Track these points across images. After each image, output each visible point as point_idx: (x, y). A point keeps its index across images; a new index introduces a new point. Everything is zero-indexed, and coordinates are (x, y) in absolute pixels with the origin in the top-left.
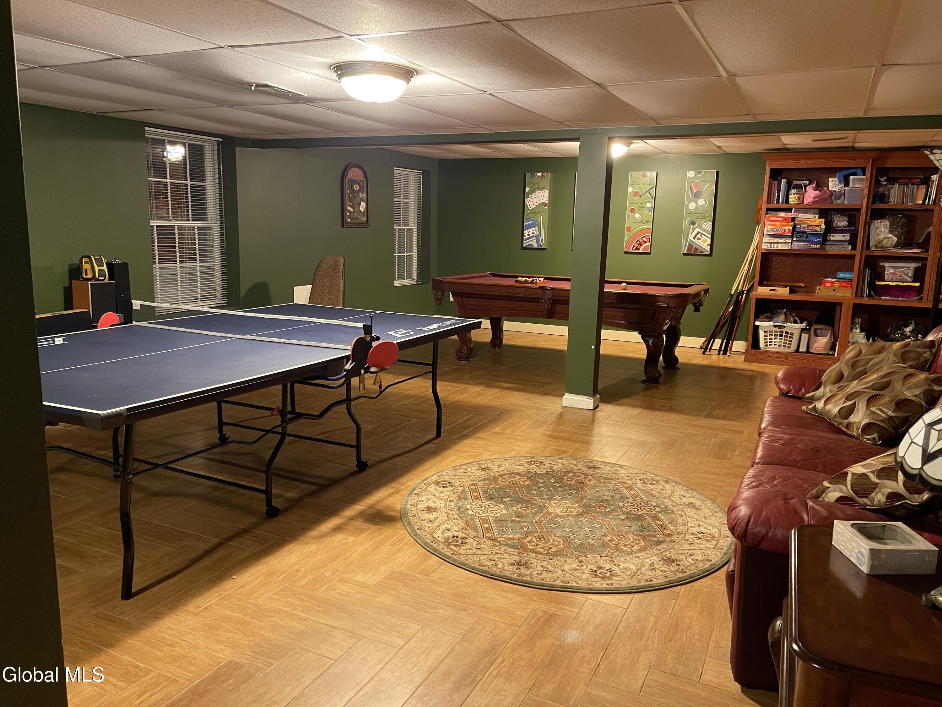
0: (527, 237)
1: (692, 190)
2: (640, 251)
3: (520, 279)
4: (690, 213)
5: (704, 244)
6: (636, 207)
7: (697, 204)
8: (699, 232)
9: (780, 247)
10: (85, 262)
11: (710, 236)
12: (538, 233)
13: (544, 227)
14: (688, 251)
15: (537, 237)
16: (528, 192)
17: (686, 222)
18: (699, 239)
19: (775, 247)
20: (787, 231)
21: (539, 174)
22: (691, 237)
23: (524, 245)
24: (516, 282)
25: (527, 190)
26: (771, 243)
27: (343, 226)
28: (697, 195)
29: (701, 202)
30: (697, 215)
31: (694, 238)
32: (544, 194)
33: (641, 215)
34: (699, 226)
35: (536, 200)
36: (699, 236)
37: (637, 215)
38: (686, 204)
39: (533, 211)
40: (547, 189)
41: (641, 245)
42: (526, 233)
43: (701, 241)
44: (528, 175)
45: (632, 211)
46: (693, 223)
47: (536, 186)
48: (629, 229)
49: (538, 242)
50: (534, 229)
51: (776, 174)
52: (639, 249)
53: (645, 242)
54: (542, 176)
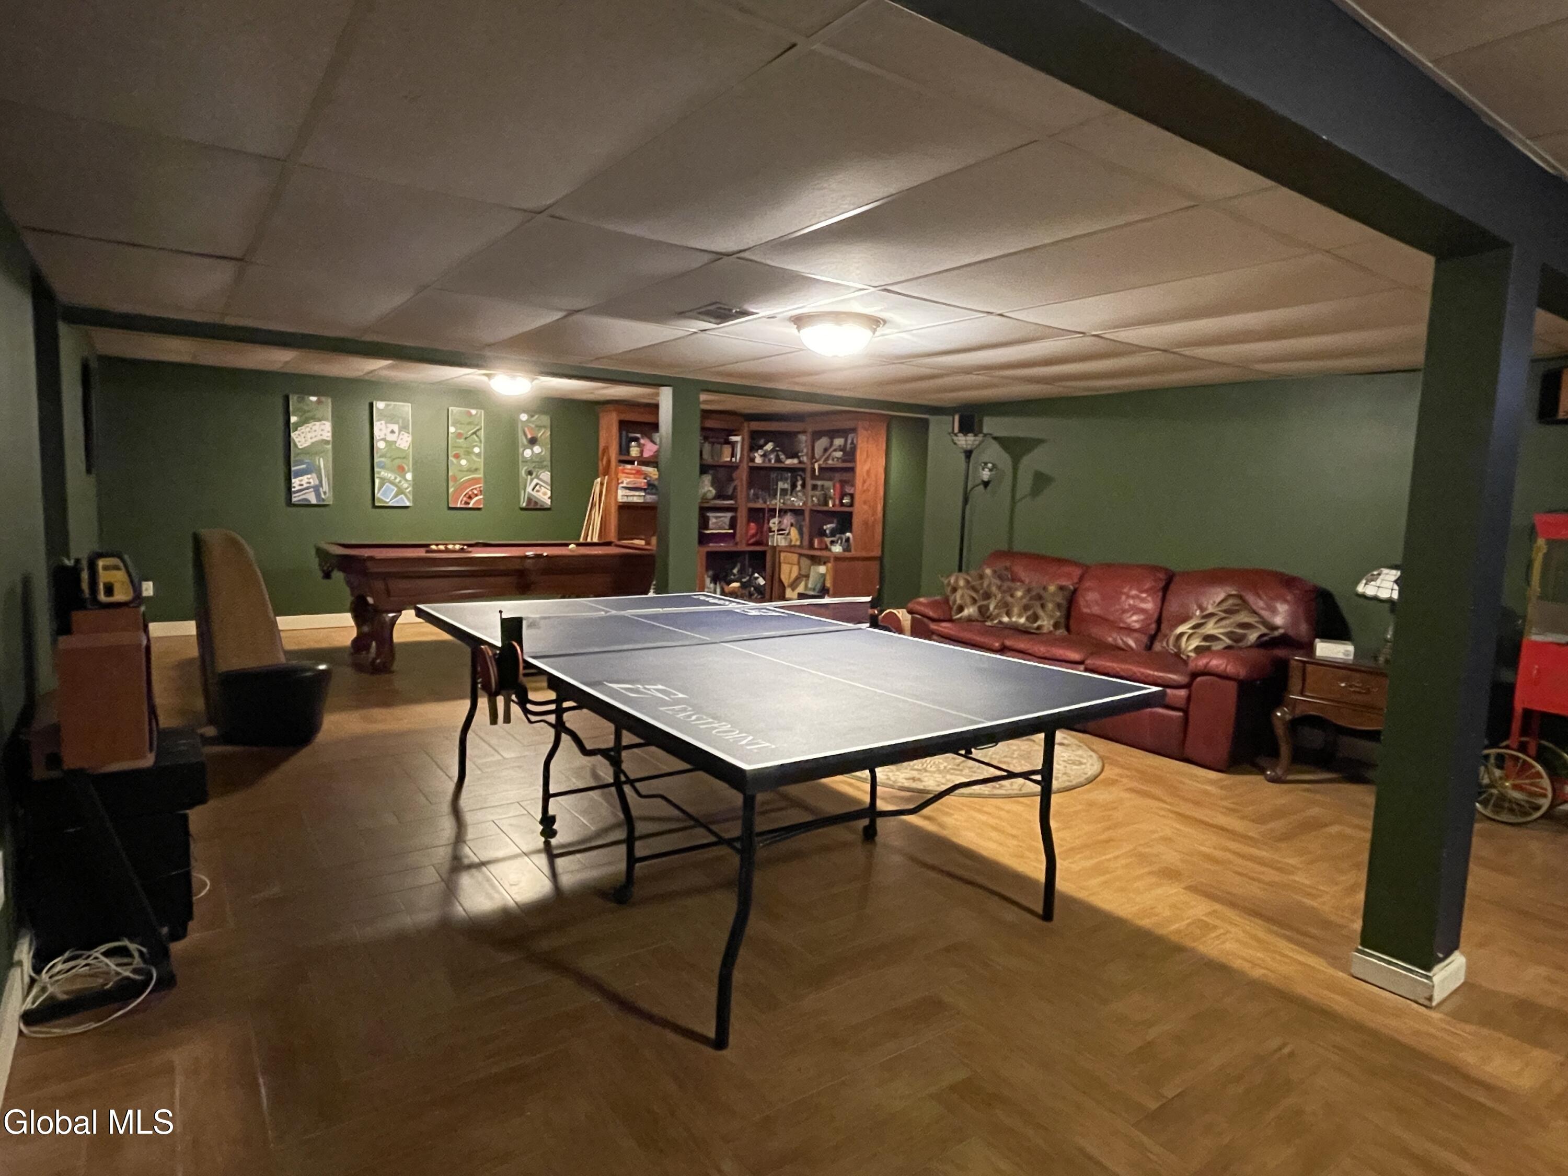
0: (298, 488)
1: (525, 435)
2: (471, 506)
4: (525, 461)
5: (544, 496)
6: (461, 452)
7: (533, 452)
8: (537, 484)
9: (635, 500)
11: (549, 488)
12: (317, 482)
13: (327, 476)
14: (527, 504)
15: (316, 489)
16: (295, 423)
17: (523, 472)
18: (538, 491)
19: (630, 500)
20: (643, 484)
21: (314, 399)
22: (529, 489)
23: (294, 500)
25: (293, 419)
26: (627, 496)
28: (533, 441)
29: (537, 449)
30: (534, 465)
31: (533, 489)
32: (323, 427)
33: (468, 461)
34: (537, 477)
35: (309, 435)
36: (537, 487)
37: (463, 462)
38: (521, 450)
39: (306, 451)
40: (326, 420)
41: (470, 498)
42: (296, 482)
43: (540, 494)
44: (293, 400)
45: (457, 456)
46: (530, 473)
47: (308, 415)
48: (455, 479)
49: (318, 495)
50: (309, 476)
52: (469, 504)
53: (476, 495)
54: (319, 402)
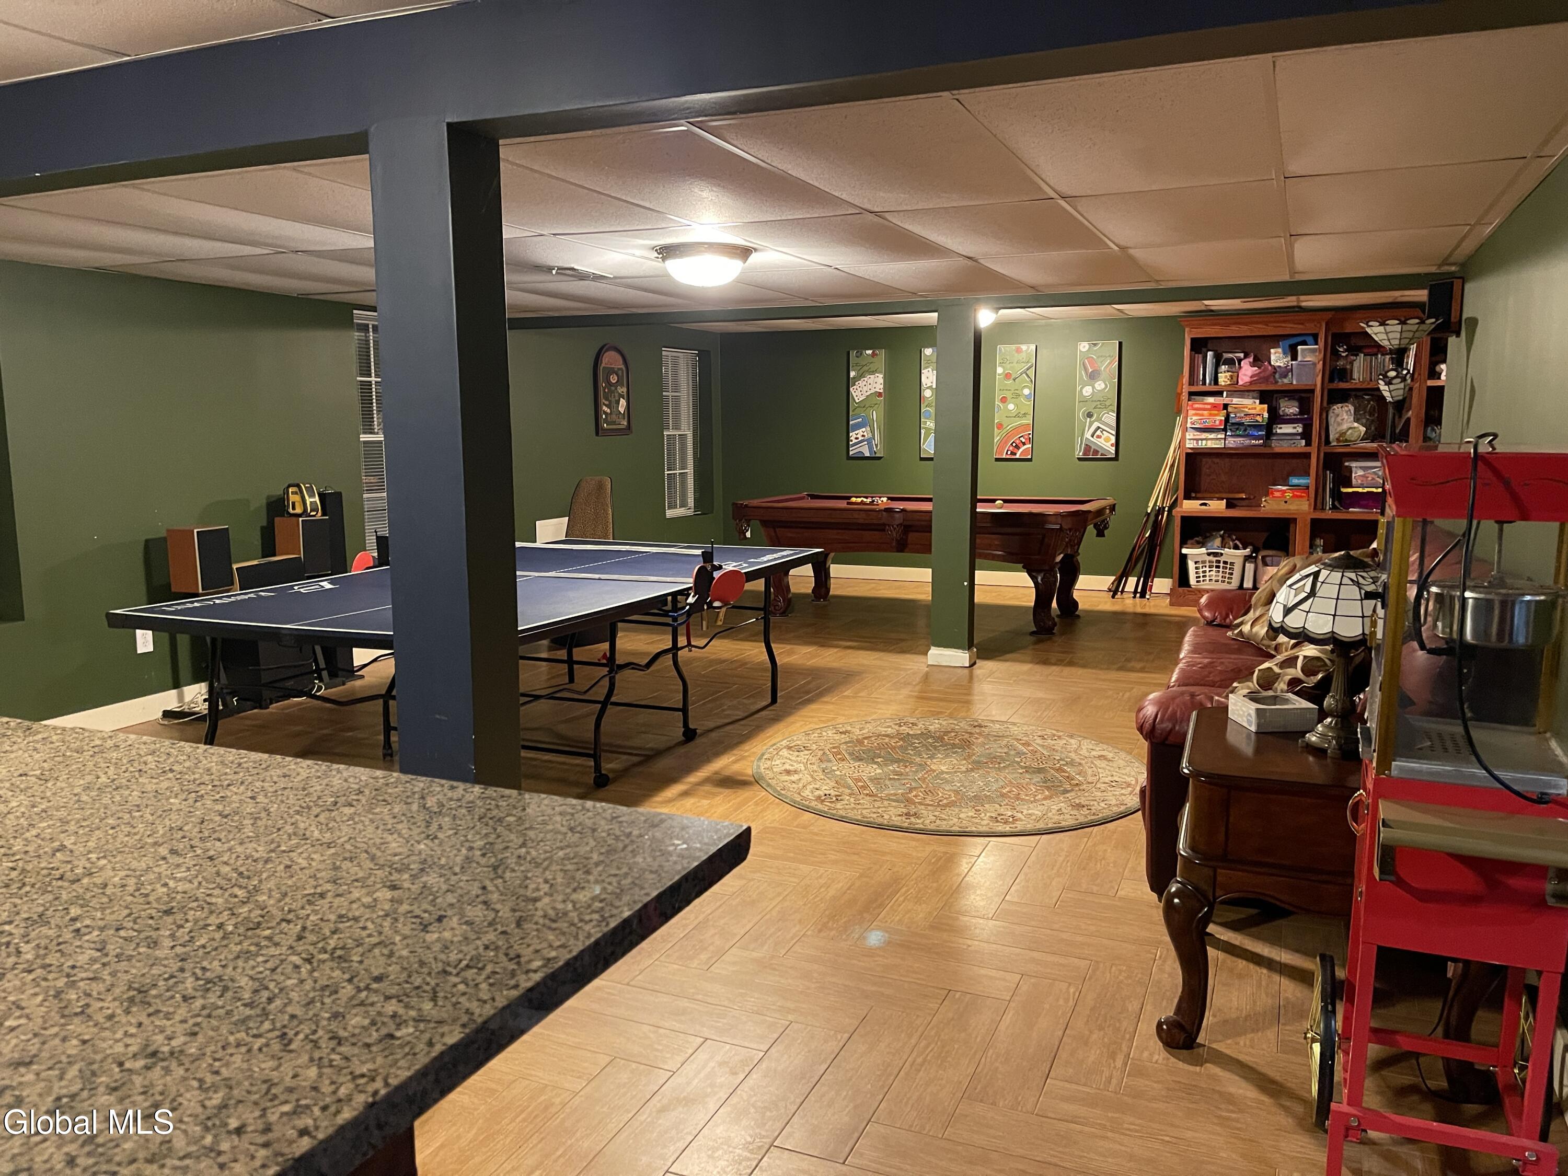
0: (855, 441)
1: (1086, 369)
2: (1017, 456)
3: (854, 500)
4: (1084, 401)
5: (1106, 443)
6: (1008, 395)
7: (1093, 388)
8: (1099, 428)
9: (1210, 444)
10: (292, 493)
11: (1114, 433)
12: (870, 435)
13: (879, 427)
14: (1084, 454)
15: (869, 442)
16: (854, 378)
17: (1080, 414)
18: (1099, 437)
19: (1203, 444)
20: (1217, 423)
21: (869, 352)
22: (1088, 435)
23: (851, 453)
24: (848, 503)
25: (852, 374)
26: (1197, 440)
27: (597, 434)
28: (1093, 376)
29: (1099, 385)
30: (1095, 404)
31: (1092, 436)
32: (876, 380)
33: (1016, 405)
34: (1099, 420)
35: (865, 389)
36: (1098, 433)
37: (1011, 406)
38: (1078, 389)
39: (863, 405)
40: (880, 372)
41: (1017, 447)
42: (853, 435)
43: (1101, 440)
44: (853, 354)
45: (1004, 400)
46: (1090, 415)
47: (865, 368)
48: (1000, 426)
49: (870, 448)
50: (864, 429)
51: (1199, 346)
52: (1015, 454)
53: (1024, 444)
54: (874, 355)
